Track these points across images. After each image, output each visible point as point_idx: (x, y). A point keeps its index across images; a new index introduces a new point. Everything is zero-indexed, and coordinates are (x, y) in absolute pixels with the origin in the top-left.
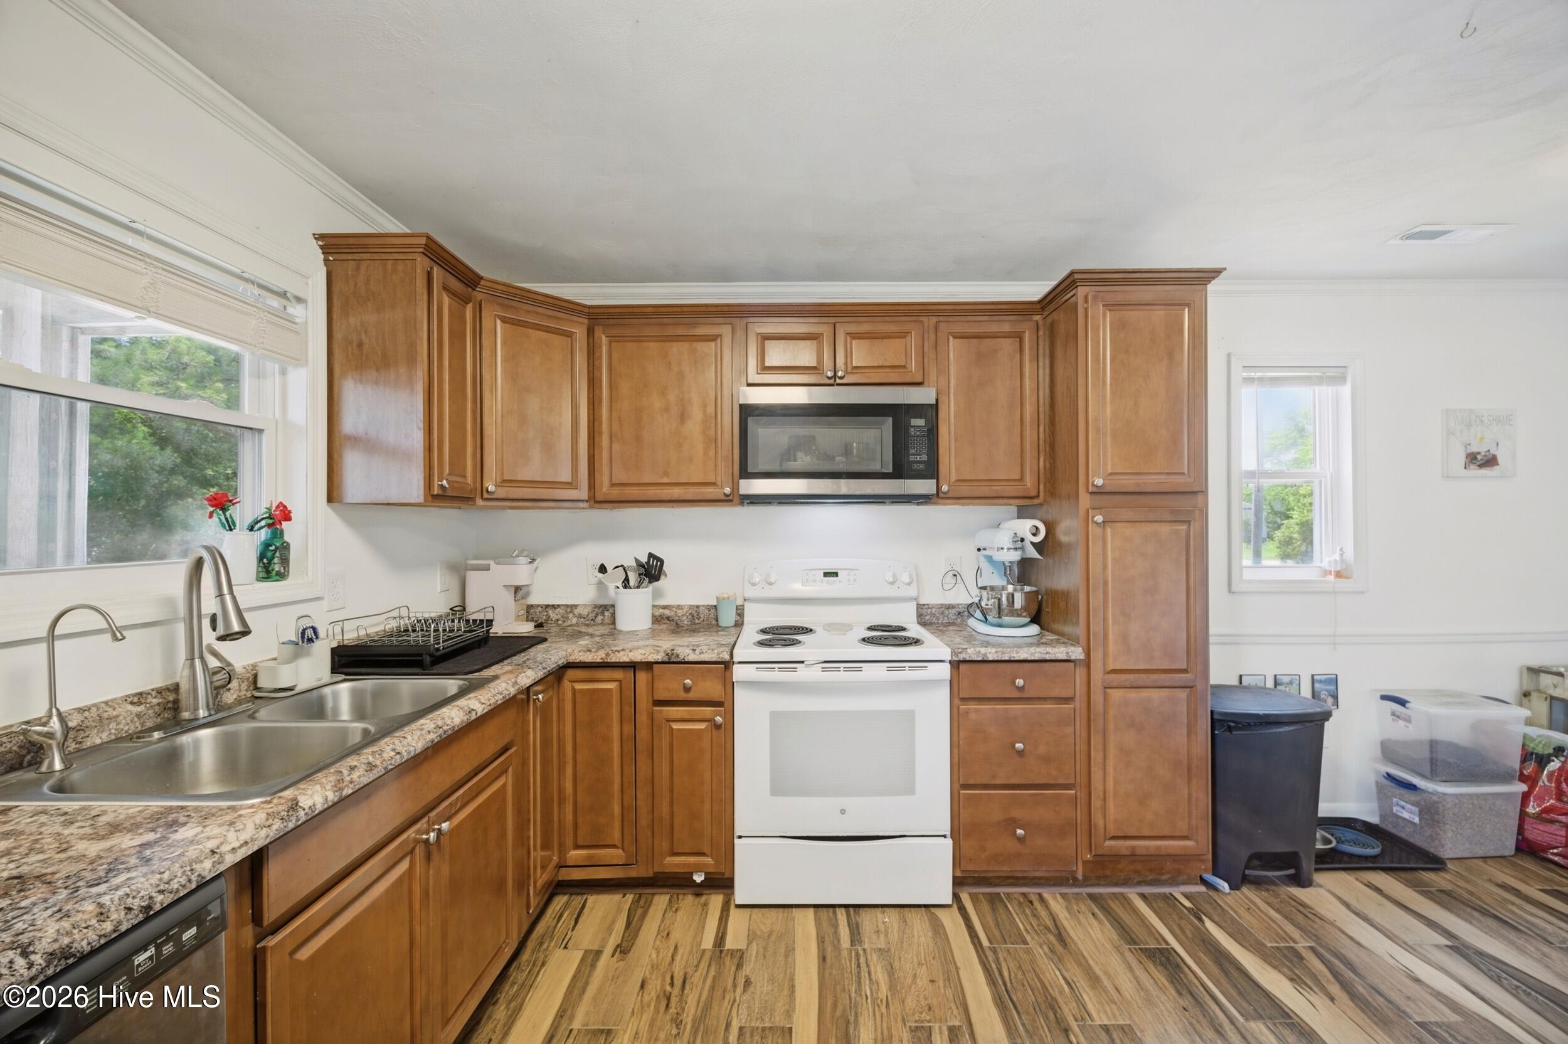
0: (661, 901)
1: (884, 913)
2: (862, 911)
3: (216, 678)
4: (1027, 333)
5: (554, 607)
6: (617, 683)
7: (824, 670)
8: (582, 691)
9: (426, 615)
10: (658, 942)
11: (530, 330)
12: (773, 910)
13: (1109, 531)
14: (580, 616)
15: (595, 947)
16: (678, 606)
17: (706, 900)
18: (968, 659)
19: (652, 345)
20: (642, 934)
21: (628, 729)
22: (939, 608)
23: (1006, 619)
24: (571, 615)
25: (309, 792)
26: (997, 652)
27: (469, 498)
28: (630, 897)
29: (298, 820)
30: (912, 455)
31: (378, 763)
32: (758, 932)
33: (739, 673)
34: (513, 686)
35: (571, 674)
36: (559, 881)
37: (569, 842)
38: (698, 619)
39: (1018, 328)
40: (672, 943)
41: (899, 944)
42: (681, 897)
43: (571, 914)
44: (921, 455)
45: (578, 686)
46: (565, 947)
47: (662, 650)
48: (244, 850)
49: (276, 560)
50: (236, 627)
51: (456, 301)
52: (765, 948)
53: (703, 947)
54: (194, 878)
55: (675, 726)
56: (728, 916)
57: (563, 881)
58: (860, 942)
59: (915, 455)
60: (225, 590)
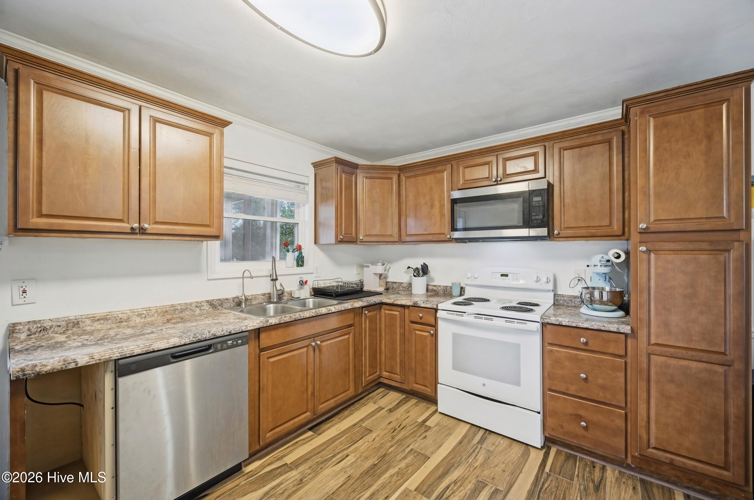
0: (414, 401)
1: (503, 439)
2: (492, 435)
3: (278, 292)
4: (615, 138)
5: (395, 283)
6: (399, 312)
7: (476, 318)
8: (387, 313)
9: (346, 281)
10: (403, 413)
11: (376, 180)
12: (453, 419)
13: (652, 255)
14: (403, 287)
15: (383, 407)
16: (439, 286)
17: (430, 407)
18: (550, 322)
19: (420, 178)
20: (400, 409)
21: (402, 330)
22: (569, 297)
23: (596, 306)
24: (400, 286)
25: (272, 319)
26: (569, 321)
27: (355, 241)
28: (404, 396)
29: (267, 325)
30: (533, 216)
31: (293, 317)
32: (441, 424)
33: (440, 314)
34: (351, 306)
35: (384, 306)
36: (380, 382)
37: (383, 369)
38: (447, 292)
39: (608, 137)
40: (408, 415)
41: (500, 452)
42: (421, 402)
43: (382, 394)
44: (539, 215)
45: (387, 312)
46: (374, 403)
47: (413, 301)
48: (253, 327)
49: (300, 261)
50: (275, 278)
51: (347, 175)
52: (440, 430)
53: (418, 420)
54: (240, 329)
55: (417, 332)
56: (434, 414)
57: (381, 382)
58: (482, 444)
59: (536, 216)
60: (274, 268)
